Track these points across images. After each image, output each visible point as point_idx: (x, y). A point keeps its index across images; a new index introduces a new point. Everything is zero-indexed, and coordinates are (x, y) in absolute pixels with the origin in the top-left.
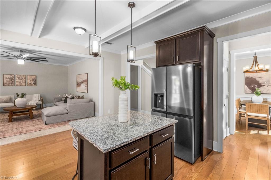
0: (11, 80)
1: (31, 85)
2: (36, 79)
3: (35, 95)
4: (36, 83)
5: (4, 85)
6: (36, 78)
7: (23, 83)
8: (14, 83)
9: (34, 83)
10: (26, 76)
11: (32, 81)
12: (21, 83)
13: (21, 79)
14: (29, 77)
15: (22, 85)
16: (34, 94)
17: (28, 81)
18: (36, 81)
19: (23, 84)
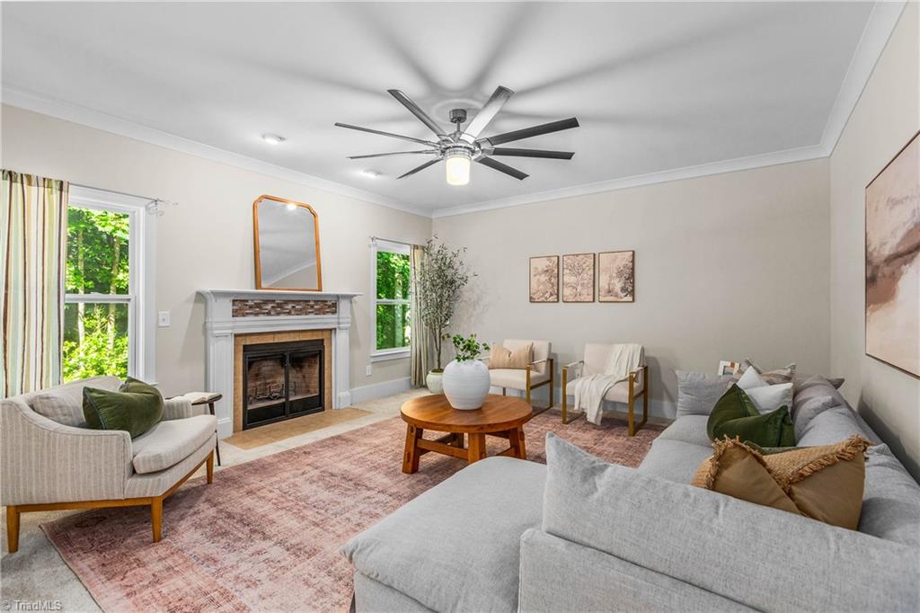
0: (550, 280)
1: (612, 299)
2: (633, 269)
3: (618, 348)
4: (633, 287)
5: (532, 300)
6: (633, 261)
7: (585, 292)
8: (558, 290)
9: (623, 290)
10: (594, 255)
11: (616, 281)
12: (579, 288)
13: (577, 271)
14: (604, 261)
15: (582, 298)
16: (619, 343)
17: (603, 282)
18: (631, 277)
19: (586, 294)
